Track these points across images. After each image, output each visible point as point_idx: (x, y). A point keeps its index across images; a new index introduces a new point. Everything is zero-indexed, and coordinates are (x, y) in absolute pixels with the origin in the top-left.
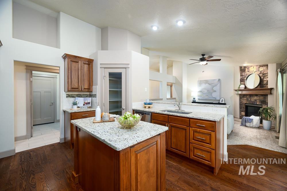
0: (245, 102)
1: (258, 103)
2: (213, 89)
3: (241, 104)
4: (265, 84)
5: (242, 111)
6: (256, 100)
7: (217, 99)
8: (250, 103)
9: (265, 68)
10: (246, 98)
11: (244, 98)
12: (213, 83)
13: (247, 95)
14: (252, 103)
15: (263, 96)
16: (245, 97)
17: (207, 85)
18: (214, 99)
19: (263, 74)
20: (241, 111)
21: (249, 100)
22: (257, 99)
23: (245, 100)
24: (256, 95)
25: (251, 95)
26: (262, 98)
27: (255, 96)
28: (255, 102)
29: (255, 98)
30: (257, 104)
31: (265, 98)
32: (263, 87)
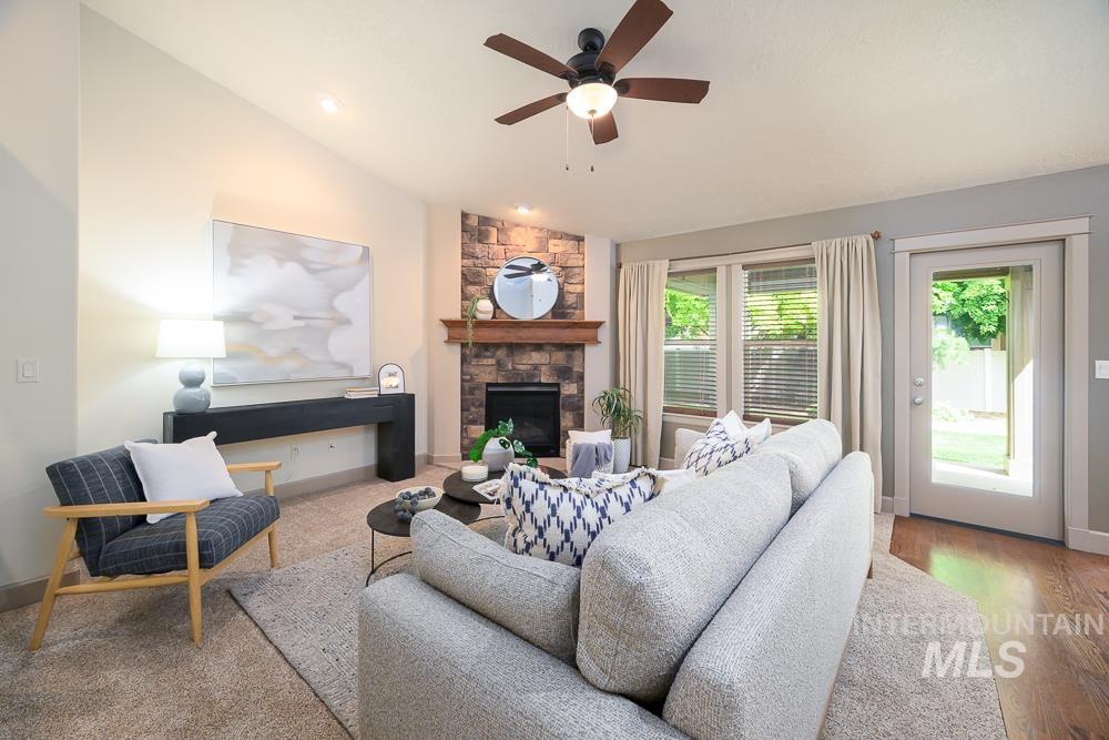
0: (489, 379)
1: (543, 380)
2: (332, 308)
3: (467, 389)
4: (570, 307)
5: (474, 422)
6: (536, 367)
7: (358, 373)
8: (512, 381)
9: (570, 245)
10: (492, 361)
11: (485, 362)
12: (335, 267)
13: (498, 346)
14: (519, 381)
15: (562, 350)
16: (488, 357)
17: (292, 268)
18: (342, 373)
19: (563, 267)
20: (466, 422)
21: (510, 367)
22: (543, 361)
23: (489, 369)
24: (539, 347)
25: (514, 348)
26: (559, 357)
27: (534, 351)
28: (533, 376)
29: (536, 357)
30: (540, 384)
31: (569, 357)
32: (564, 315)
